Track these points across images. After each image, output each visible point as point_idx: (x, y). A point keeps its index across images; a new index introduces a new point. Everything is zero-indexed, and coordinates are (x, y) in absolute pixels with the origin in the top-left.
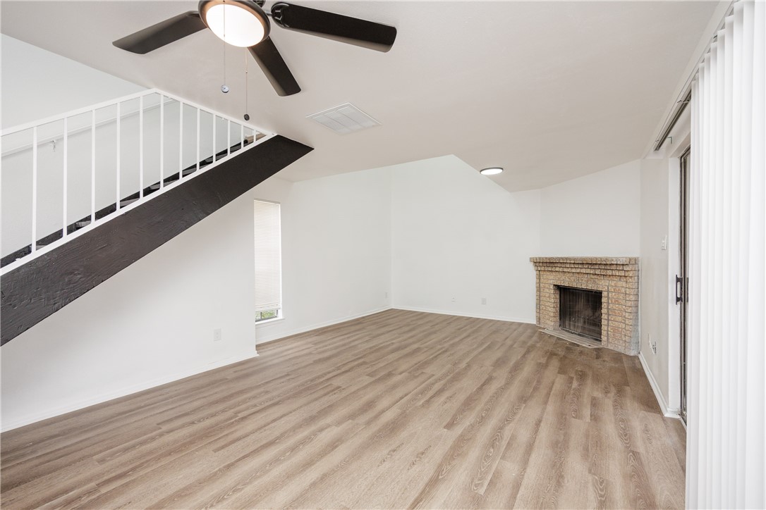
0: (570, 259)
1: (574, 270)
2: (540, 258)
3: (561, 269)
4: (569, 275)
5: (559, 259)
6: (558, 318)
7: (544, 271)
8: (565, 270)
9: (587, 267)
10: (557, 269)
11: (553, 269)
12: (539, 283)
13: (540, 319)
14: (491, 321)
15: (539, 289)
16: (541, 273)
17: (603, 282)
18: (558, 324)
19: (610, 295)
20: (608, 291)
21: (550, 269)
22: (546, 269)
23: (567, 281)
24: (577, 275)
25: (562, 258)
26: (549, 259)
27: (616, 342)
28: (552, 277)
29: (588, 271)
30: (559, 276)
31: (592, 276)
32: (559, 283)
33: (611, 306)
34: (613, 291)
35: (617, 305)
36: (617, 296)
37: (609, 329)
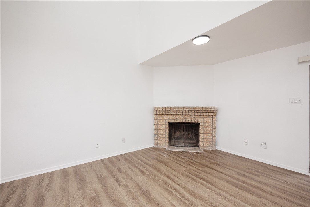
7: (162, 115)
8: (178, 114)
9: (194, 111)
11: (169, 114)
12: (157, 122)
13: (157, 143)
16: (158, 116)
17: (200, 118)
20: (203, 123)
24: (185, 116)
27: (207, 146)
30: (172, 117)
31: (194, 116)
32: (173, 121)
33: (204, 129)
34: (205, 122)
35: (208, 129)
36: (208, 124)
37: (204, 140)
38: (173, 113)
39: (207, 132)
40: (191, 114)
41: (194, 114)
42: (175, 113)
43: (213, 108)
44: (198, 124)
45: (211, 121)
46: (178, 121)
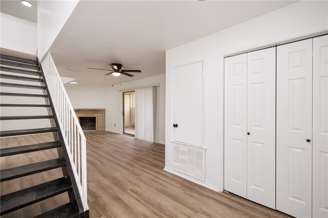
17: (96, 115)
19: (98, 117)
24: (88, 113)
28: (78, 115)
30: (81, 114)
32: (81, 116)
35: (100, 120)
38: (80, 112)
39: (99, 122)
40: (90, 112)
41: (92, 112)
42: (82, 112)
44: (95, 118)
45: (101, 116)
46: (84, 116)
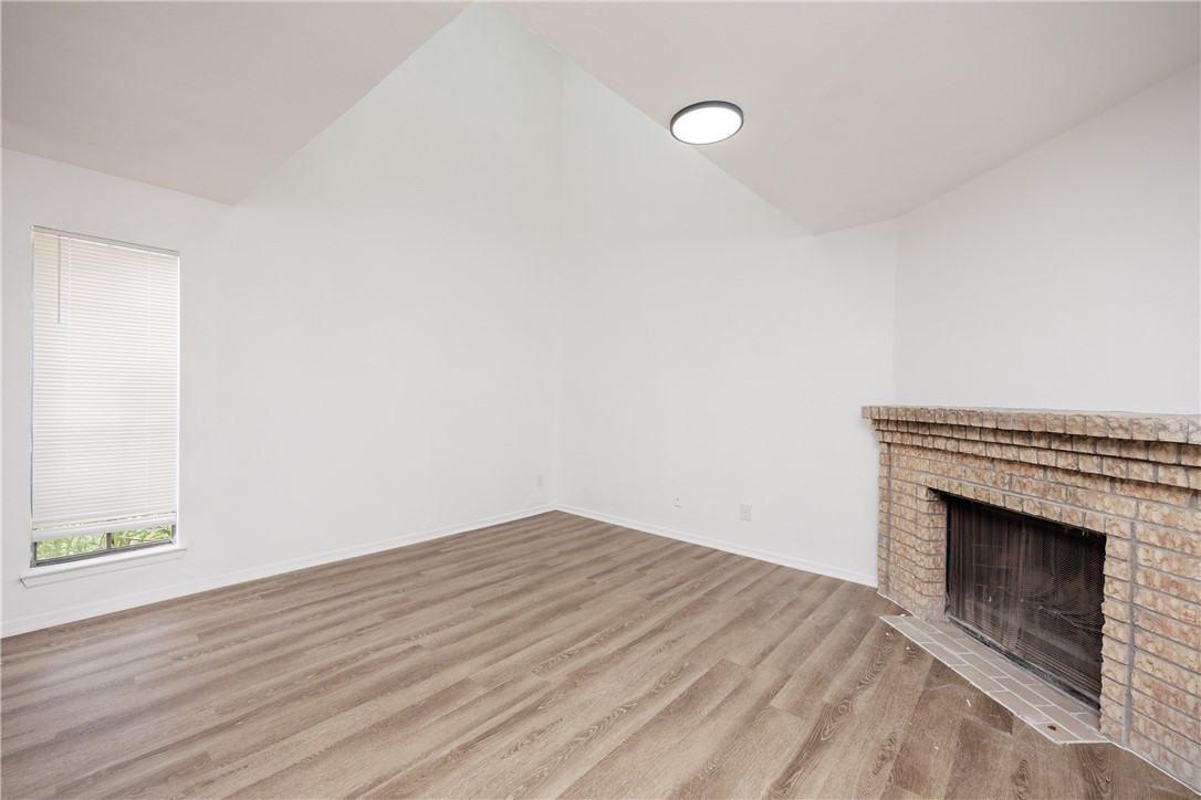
0: (981, 415)
1: (994, 452)
2: (888, 409)
3: (951, 445)
4: (977, 463)
5: (946, 413)
6: (941, 588)
7: (902, 445)
8: (965, 448)
9: (1042, 444)
10: (940, 444)
11: (928, 443)
12: (889, 478)
13: (887, 577)
14: (761, 565)
15: (887, 495)
16: (895, 450)
17: (1107, 501)
18: (941, 604)
19: (1141, 554)
20: (1134, 541)
21: (917, 441)
22: (908, 440)
23: (972, 483)
24: (1004, 467)
25: (956, 413)
26: (916, 412)
27: (1168, 741)
28: (924, 465)
29: (1049, 459)
30: (945, 462)
31: (1060, 477)
33: (1144, 597)
34: (1153, 539)
35: (1174, 602)
36: (1175, 565)
37: (1136, 681)
39: (1163, 627)
43: (1174, 427)
44: (1091, 545)
46: (968, 492)
